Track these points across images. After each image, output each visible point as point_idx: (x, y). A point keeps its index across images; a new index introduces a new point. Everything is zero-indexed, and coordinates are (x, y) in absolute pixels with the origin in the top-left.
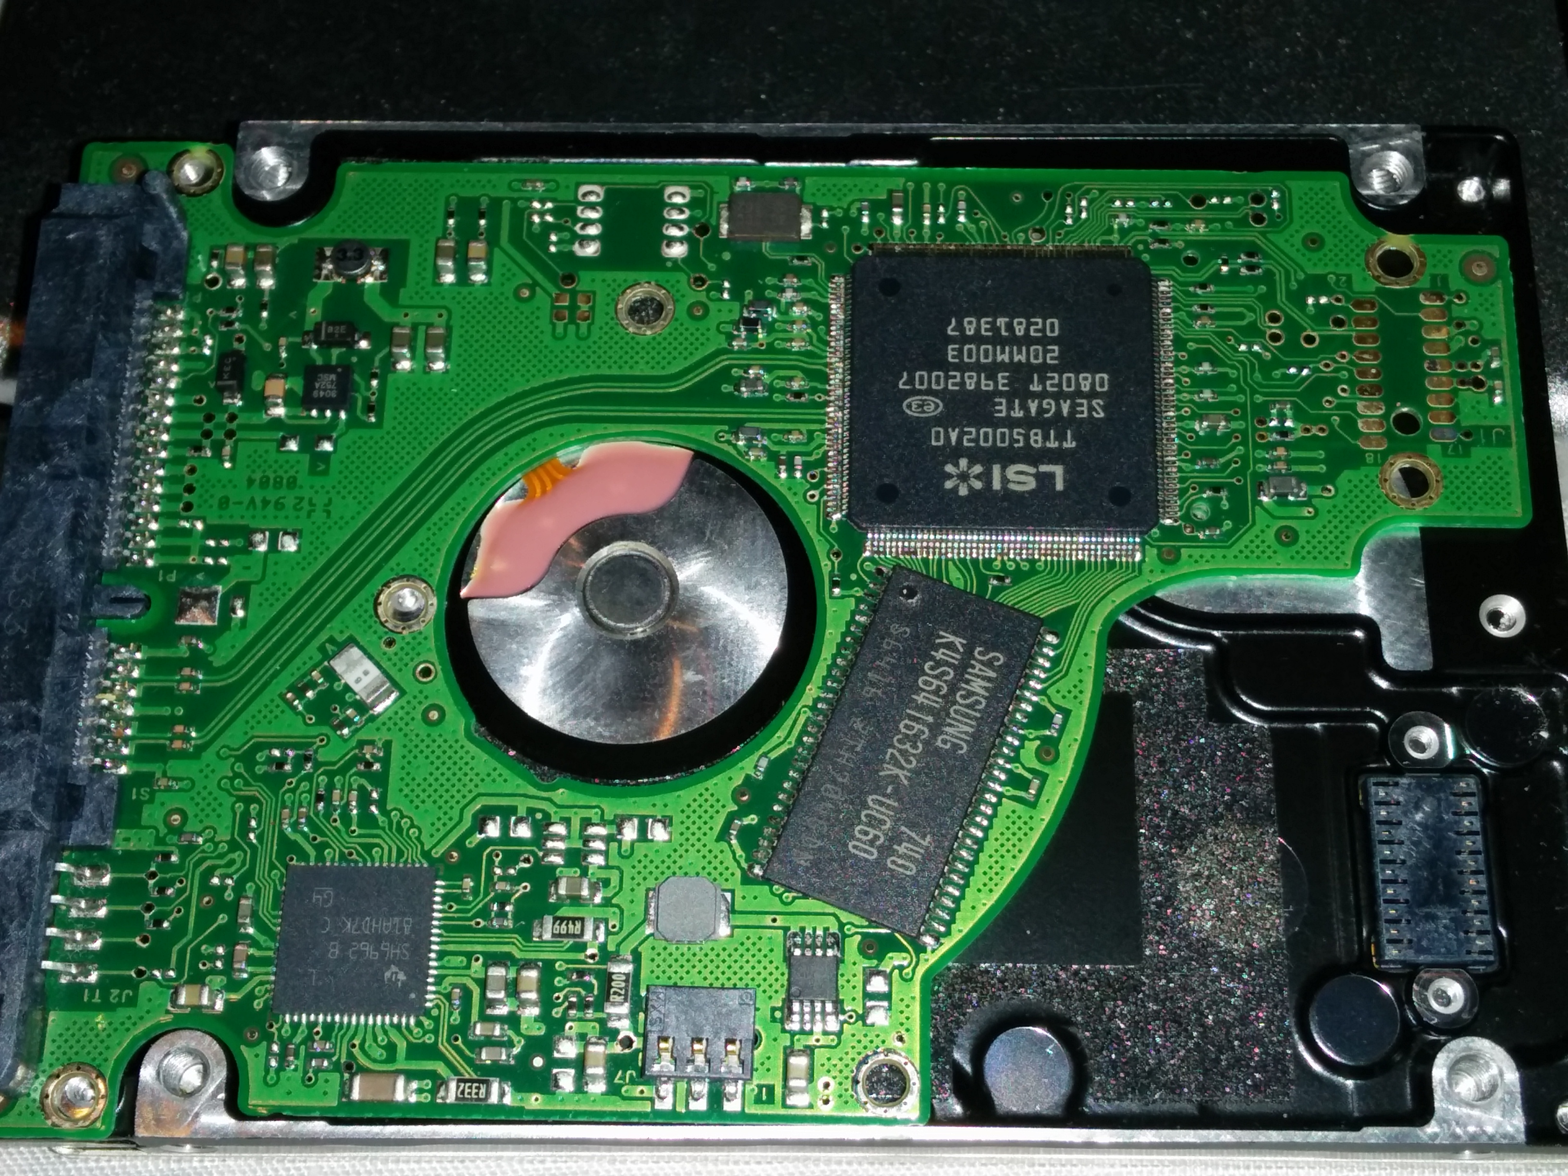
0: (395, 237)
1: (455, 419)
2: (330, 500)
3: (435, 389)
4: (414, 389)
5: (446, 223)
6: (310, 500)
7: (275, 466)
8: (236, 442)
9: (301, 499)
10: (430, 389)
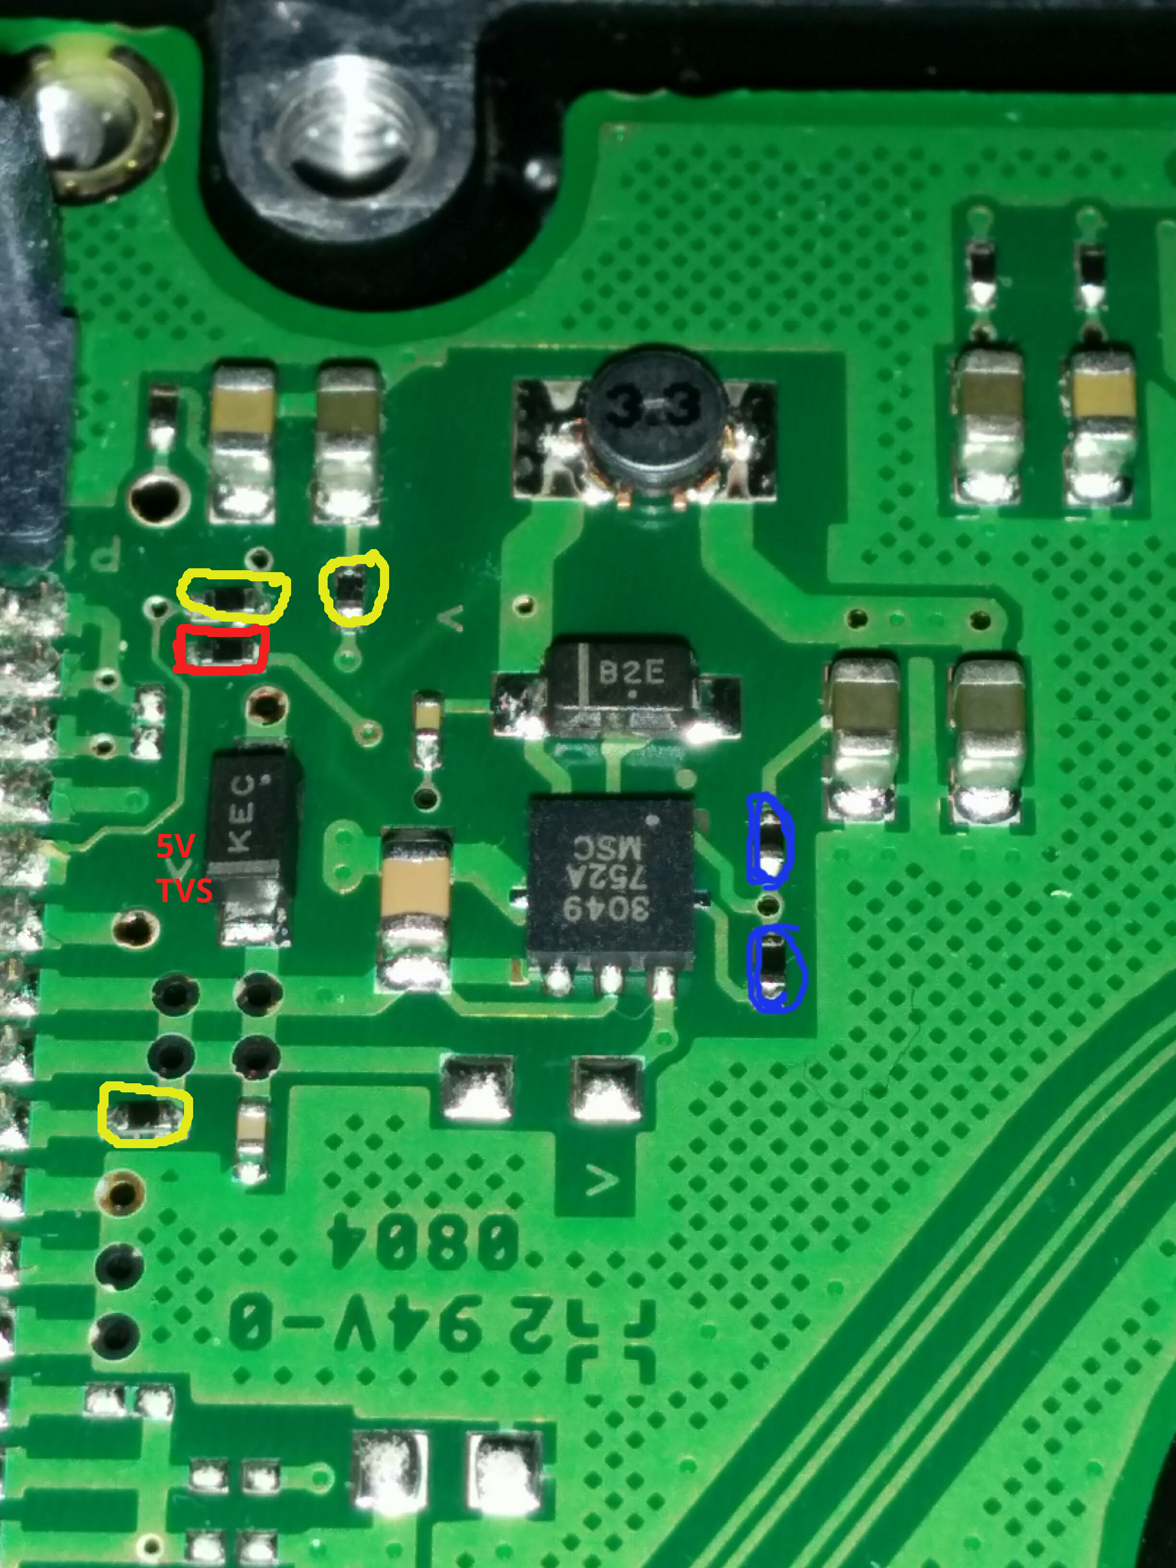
0: (793, 345)
1: (1077, 1001)
2: (648, 1310)
3: (994, 891)
4: (912, 888)
5: (962, 297)
6: (574, 1310)
7: (432, 1181)
8: (282, 1087)
9: (541, 1307)
10: (974, 890)
